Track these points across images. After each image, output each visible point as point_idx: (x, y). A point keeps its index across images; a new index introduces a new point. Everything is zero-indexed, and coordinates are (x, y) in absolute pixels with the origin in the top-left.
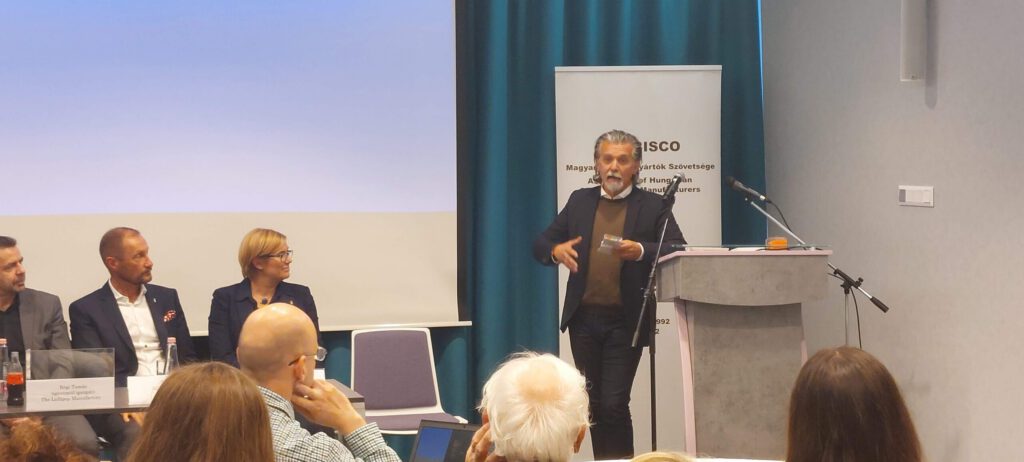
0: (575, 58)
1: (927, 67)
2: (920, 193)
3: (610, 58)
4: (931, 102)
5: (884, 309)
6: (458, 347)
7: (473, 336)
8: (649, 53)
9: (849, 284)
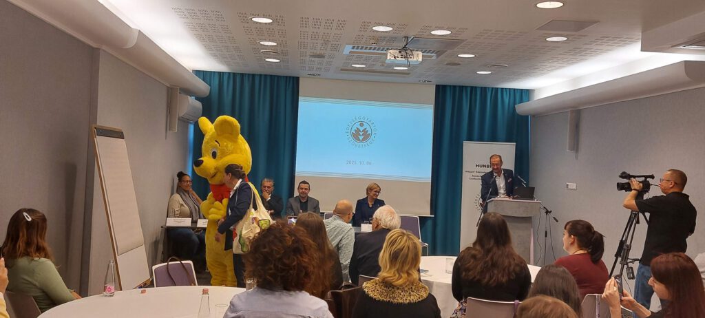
0: (470, 139)
1: (575, 146)
2: (572, 186)
3: (481, 139)
4: (577, 158)
5: (557, 221)
6: (429, 223)
7: (434, 220)
8: (494, 138)
9: (547, 212)
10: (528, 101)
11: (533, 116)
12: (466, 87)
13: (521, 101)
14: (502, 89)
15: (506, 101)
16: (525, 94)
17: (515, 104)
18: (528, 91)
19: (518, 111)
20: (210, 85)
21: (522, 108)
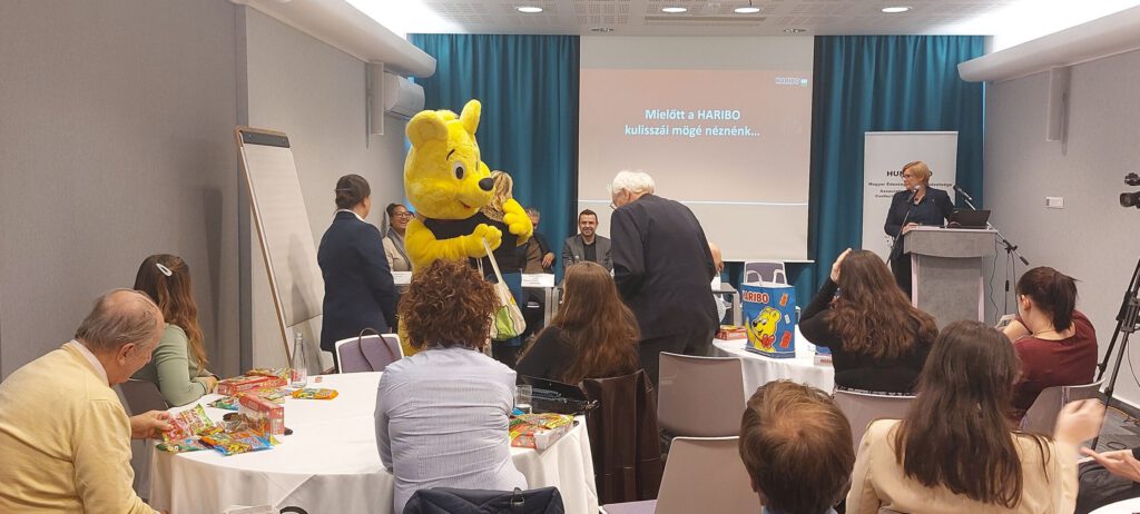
0: (877, 127)
1: (1062, 132)
2: (1056, 201)
3: (897, 127)
4: (1064, 153)
5: (1027, 263)
6: (806, 274)
7: (815, 269)
8: (919, 125)
9: (1010, 249)
10: (982, 54)
11: (991, 82)
12: (869, 37)
13: (970, 57)
14: (934, 37)
15: (942, 57)
16: (976, 44)
17: (958, 62)
18: (981, 39)
19: (962, 75)
20: (437, 58)
21: (970, 69)
